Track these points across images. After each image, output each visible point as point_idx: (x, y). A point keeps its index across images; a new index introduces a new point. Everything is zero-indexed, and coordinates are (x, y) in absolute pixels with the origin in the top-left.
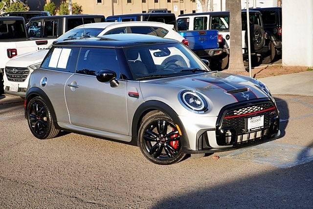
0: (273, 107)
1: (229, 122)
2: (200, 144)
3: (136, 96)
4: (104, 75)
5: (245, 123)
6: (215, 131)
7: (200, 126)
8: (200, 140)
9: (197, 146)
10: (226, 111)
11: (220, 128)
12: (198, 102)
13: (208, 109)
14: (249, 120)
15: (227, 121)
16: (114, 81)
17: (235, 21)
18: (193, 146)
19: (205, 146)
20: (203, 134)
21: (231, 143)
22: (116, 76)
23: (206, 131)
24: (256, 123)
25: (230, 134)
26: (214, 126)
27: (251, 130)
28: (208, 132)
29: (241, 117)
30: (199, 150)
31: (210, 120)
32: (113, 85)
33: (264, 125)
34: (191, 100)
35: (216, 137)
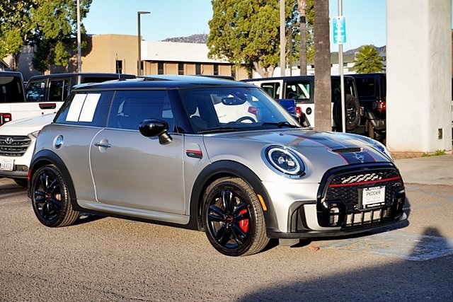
0: (397, 176)
1: (336, 192)
2: (294, 224)
3: (198, 155)
4: (151, 126)
5: (359, 195)
6: (315, 205)
7: (293, 196)
8: (294, 218)
9: (290, 226)
10: (332, 176)
11: (323, 200)
12: (291, 164)
13: (305, 174)
14: (365, 192)
15: (334, 191)
16: (165, 135)
17: (323, 85)
18: (283, 226)
19: (301, 227)
20: (298, 209)
21: (338, 224)
22: (168, 128)
23: (303, 205)
24: (374, 196)
25: (337, 210)
26: (314, 197)
27: (366, 205)
28: (305, 206)
29: (353, 186)
30: (291, 232)
31: (308, 189)
32: (163, 141)
33: (385, 202)
34: (281, 160)
35: (318, 214)
